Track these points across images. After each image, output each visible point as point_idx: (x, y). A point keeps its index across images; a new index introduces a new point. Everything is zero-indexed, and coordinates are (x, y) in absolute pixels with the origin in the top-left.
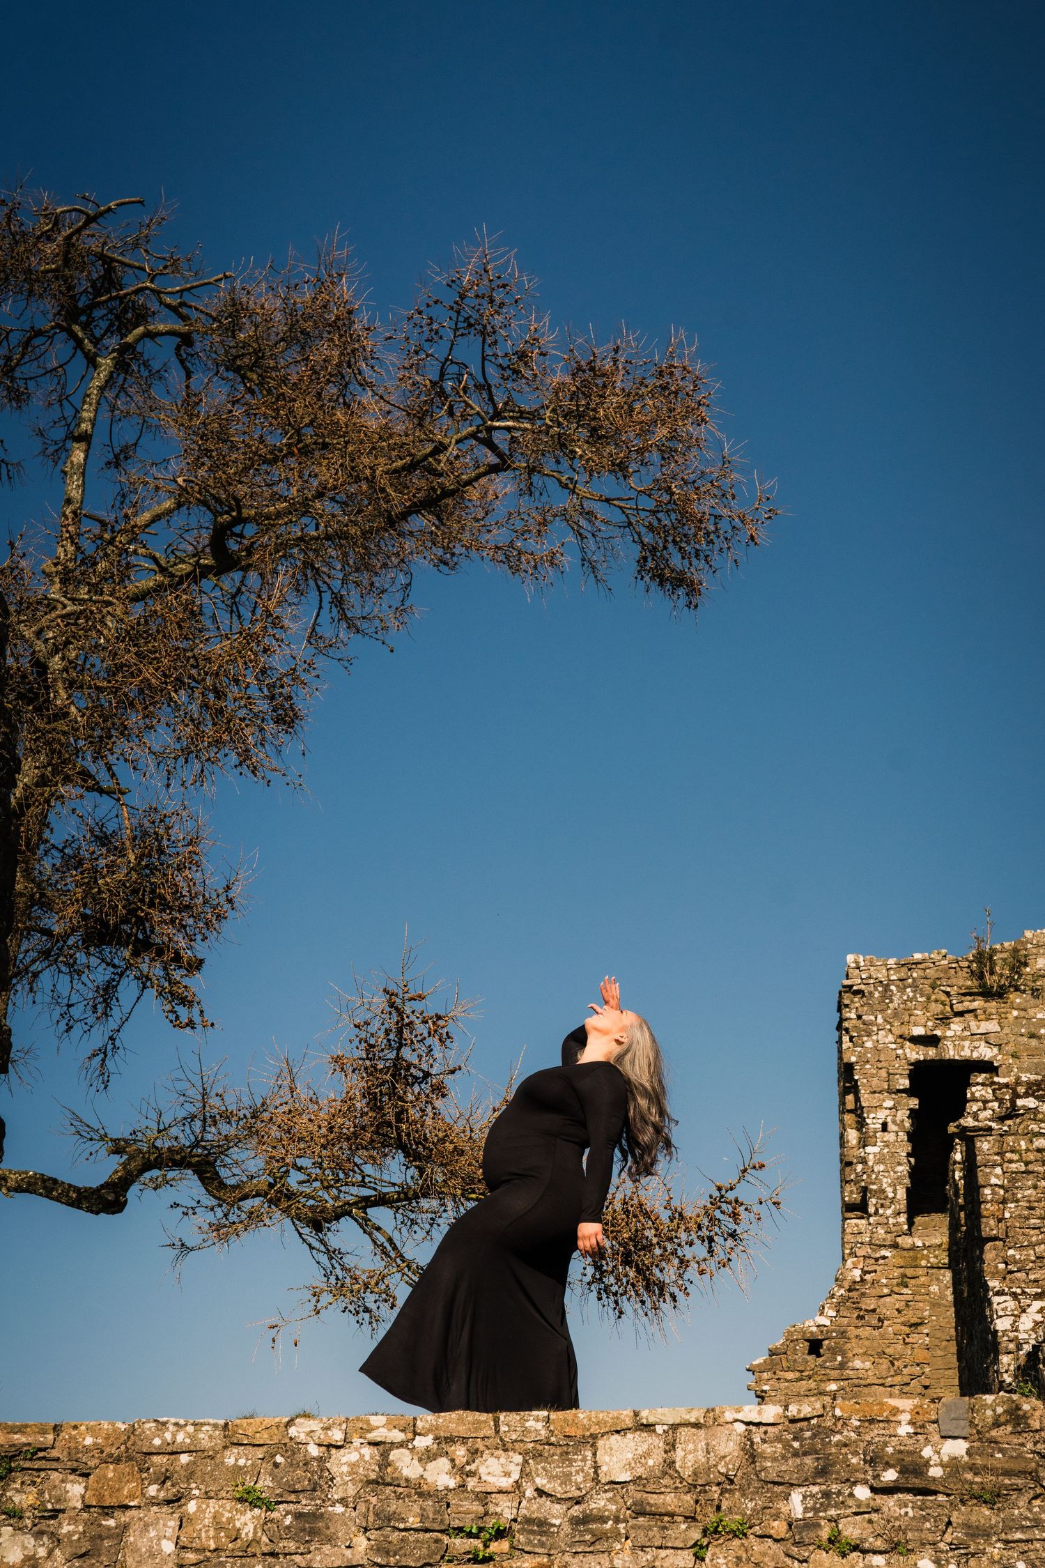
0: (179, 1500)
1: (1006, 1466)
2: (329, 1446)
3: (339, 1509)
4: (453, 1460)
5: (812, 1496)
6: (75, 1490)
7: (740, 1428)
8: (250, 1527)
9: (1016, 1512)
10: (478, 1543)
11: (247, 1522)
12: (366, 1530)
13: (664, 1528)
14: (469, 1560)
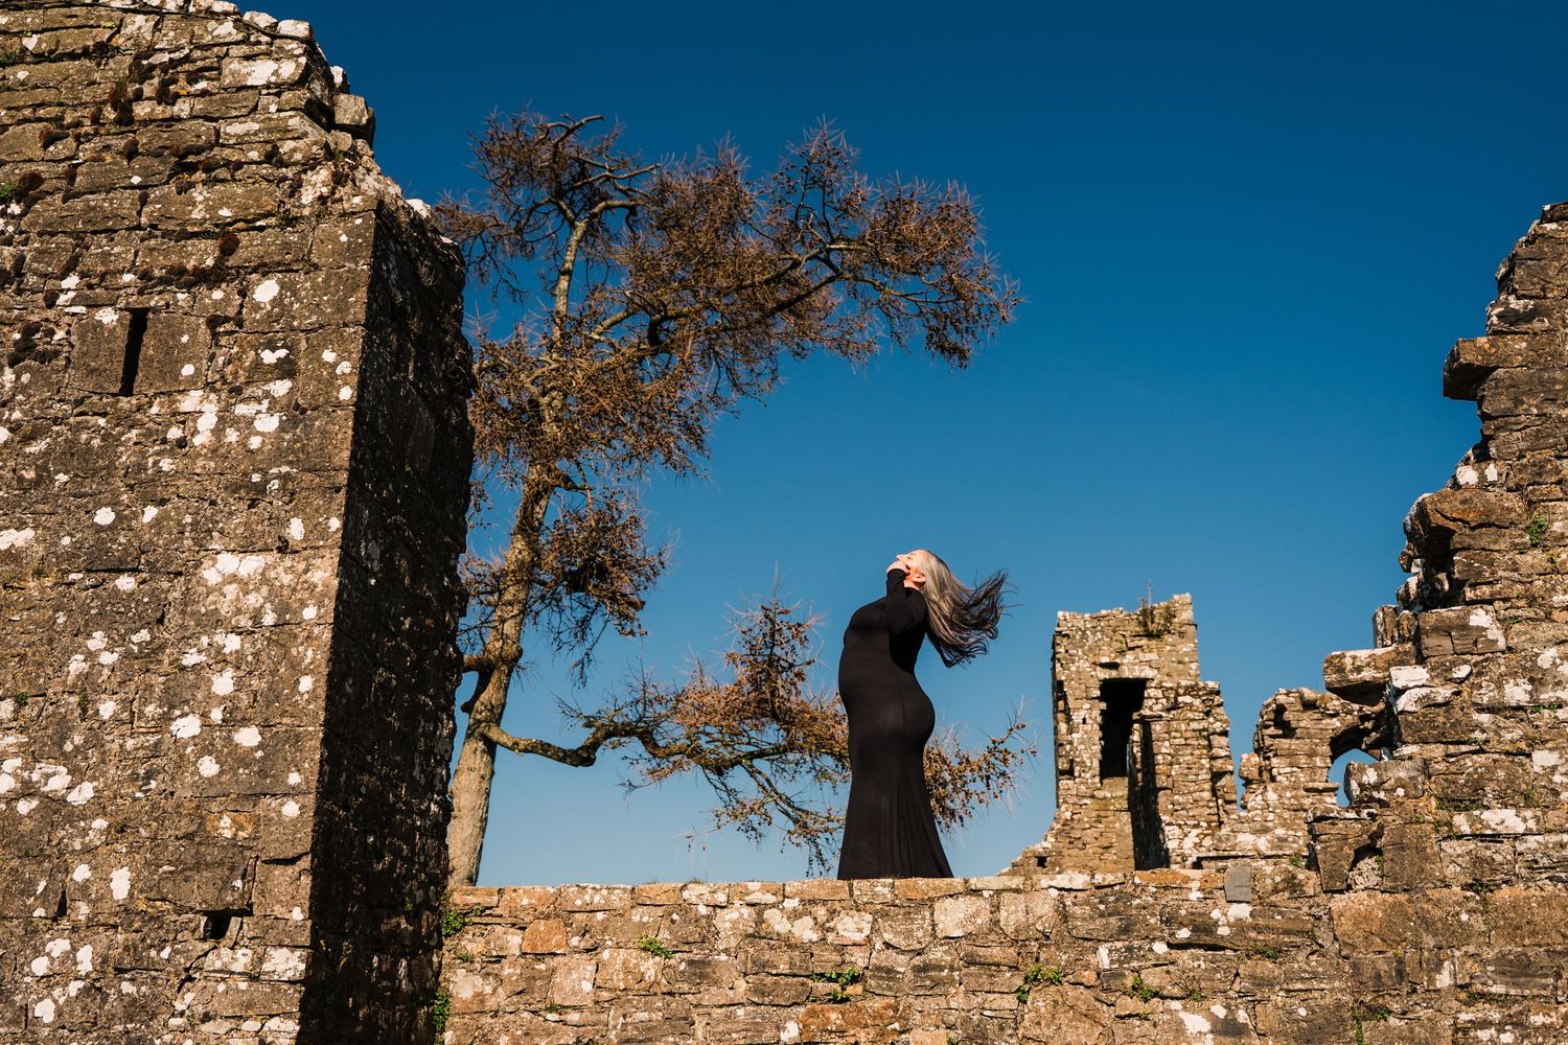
0: (596, 949)
1: (1285, 926)
2: (715, 906)
3: (723, 957)
4: (815, 919)
5: (1117, 950)
6: (514, 941)
7: (1054, 893)
8: (652, 972)
9: (1296, 965)
10: (836, 987)
11: (650, 967)
12: (745, 975)
13: (992, 976)
14: (830, 1001)
